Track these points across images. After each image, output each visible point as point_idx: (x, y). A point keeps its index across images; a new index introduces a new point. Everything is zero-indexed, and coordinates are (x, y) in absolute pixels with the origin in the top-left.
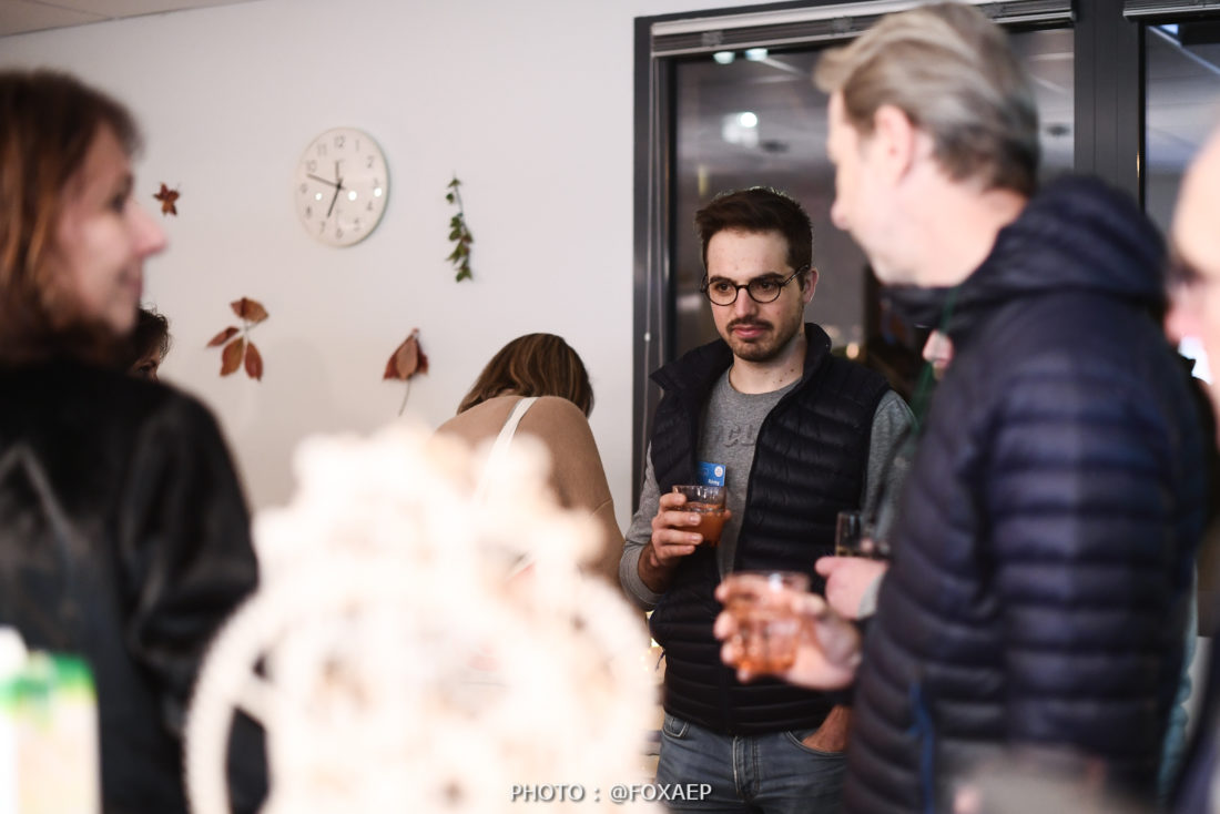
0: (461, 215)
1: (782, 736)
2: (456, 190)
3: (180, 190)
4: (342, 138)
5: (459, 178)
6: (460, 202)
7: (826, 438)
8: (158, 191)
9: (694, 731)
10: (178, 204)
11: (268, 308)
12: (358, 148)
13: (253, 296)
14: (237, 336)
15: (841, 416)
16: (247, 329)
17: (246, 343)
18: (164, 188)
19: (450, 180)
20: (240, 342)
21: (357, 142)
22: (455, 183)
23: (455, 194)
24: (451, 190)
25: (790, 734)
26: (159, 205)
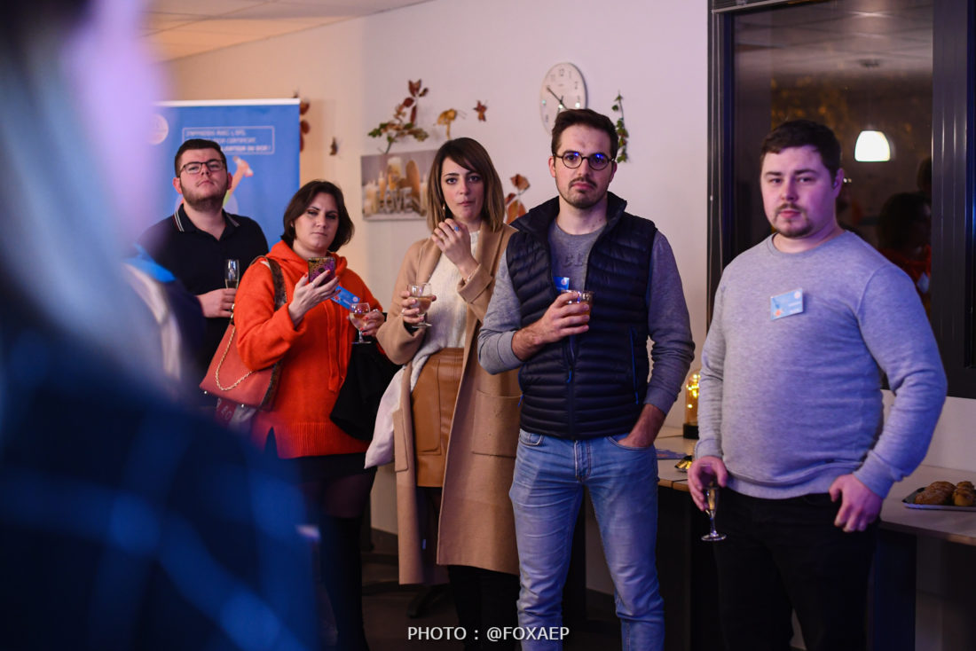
0: (622, 119)
1: (606, 439)
2: (620, 103)
3: (487, 105)
4: (563, 70)
5: (621, 95)
6: (622, 110)
7: (628, 259)
8: (475, 106)
9: (547, 440)
10: (487, 114)
11: (530, 181)
12: (570, 77)
13: (523, 174)
14: (515, 199)
15: (634, 245)
16: (520, 194)
17: (519, 204)
18: (479, 104)
19: (616, 96)
20: (516, 202)
21: (570, 72)
22: (619, 98)
23: (619, 105)
24: (617, 103)
25: (611, 438)
26: (476, 114)
